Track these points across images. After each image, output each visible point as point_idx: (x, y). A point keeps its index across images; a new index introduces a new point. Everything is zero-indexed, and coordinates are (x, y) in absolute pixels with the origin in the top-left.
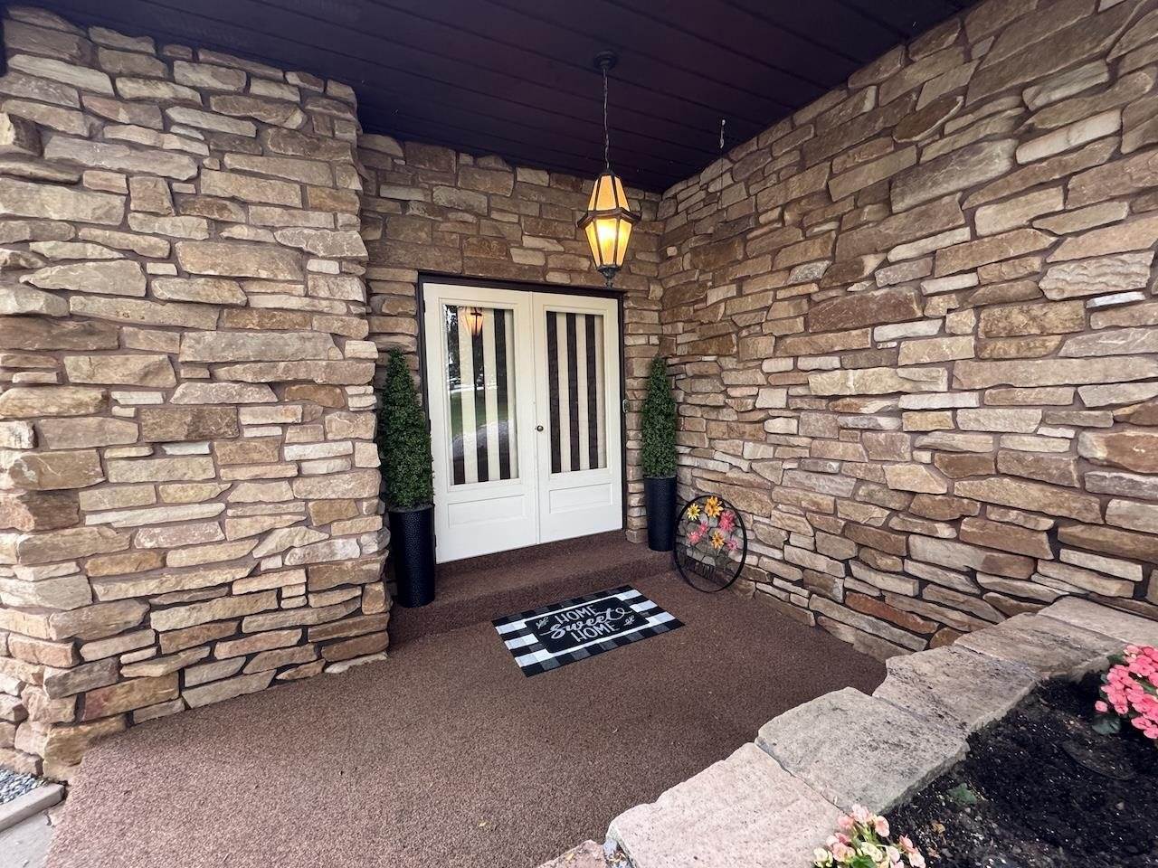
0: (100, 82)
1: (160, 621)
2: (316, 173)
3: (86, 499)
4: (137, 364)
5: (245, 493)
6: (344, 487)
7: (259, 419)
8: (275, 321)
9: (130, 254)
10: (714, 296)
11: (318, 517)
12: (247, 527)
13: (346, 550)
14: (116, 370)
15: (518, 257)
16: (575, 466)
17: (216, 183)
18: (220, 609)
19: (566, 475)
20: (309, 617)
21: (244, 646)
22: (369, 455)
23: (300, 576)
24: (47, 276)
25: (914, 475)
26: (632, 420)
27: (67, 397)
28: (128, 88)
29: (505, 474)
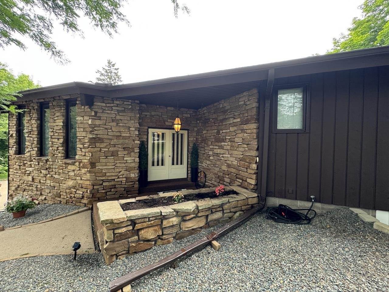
0: (104, 105)
1: (104, 184)
2: (133, 115)
3: (97, 164)
4: (105, 144)
5: (118, 165)
6: (133, 165)
7: (121, 154)
8: (125, 138)
9: (106, 129)
10: (204, 132)
11: (128, 170)
12: (118, 170)
13: (132, 175)
14: (102, 145)
15: (167, 123)
16: (177, 164)
17: (118, 117)
18: (113, 183)
19: (175, 166)
20: (126, 186)
21: (116, 190)
22: (137, 160)
23: (125, 179)
24: (96, 132)
25: (224, 168)
26: (189, 155)
27: (96, 149)
28: (108, 105)
29: (162, 165)
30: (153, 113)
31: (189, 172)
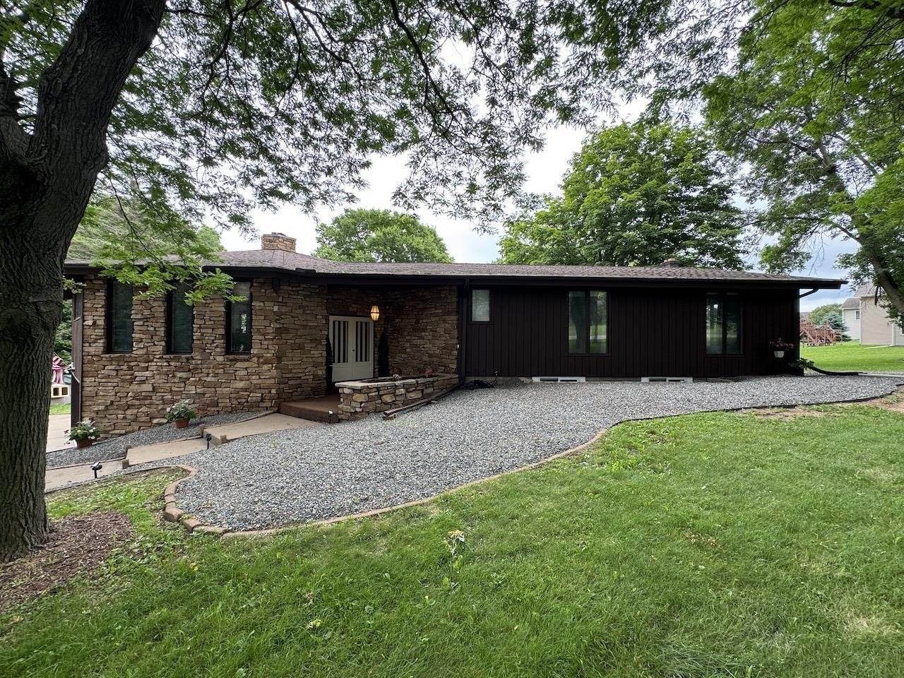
0: (290, 288)
1: (290, 382)
2: (319, 300)
3: (283, 359)
4: (292, 335)
5: (305, 360)
6: (320, 360)
7: (308, 347)
8: (311, 328)
9: (292, 317)
10: (397, 320)
11: (316, 365)
12: (304, 366)
13: (320, 373)
14: (290, 336)
15: (351, 309)
16: (361, 361)
17: (305, 303)
18: (298, 382)
19: (359, 363)
20: (313, 385)
21: (302, 389)
22: (324, 353)
23: (311, 377)
24: (282, 321)
26: (376, 349)
27: (282, 341)
28: (294, 289)
29: (344, 361)
30: (335, 297)
31: (376, 370)
